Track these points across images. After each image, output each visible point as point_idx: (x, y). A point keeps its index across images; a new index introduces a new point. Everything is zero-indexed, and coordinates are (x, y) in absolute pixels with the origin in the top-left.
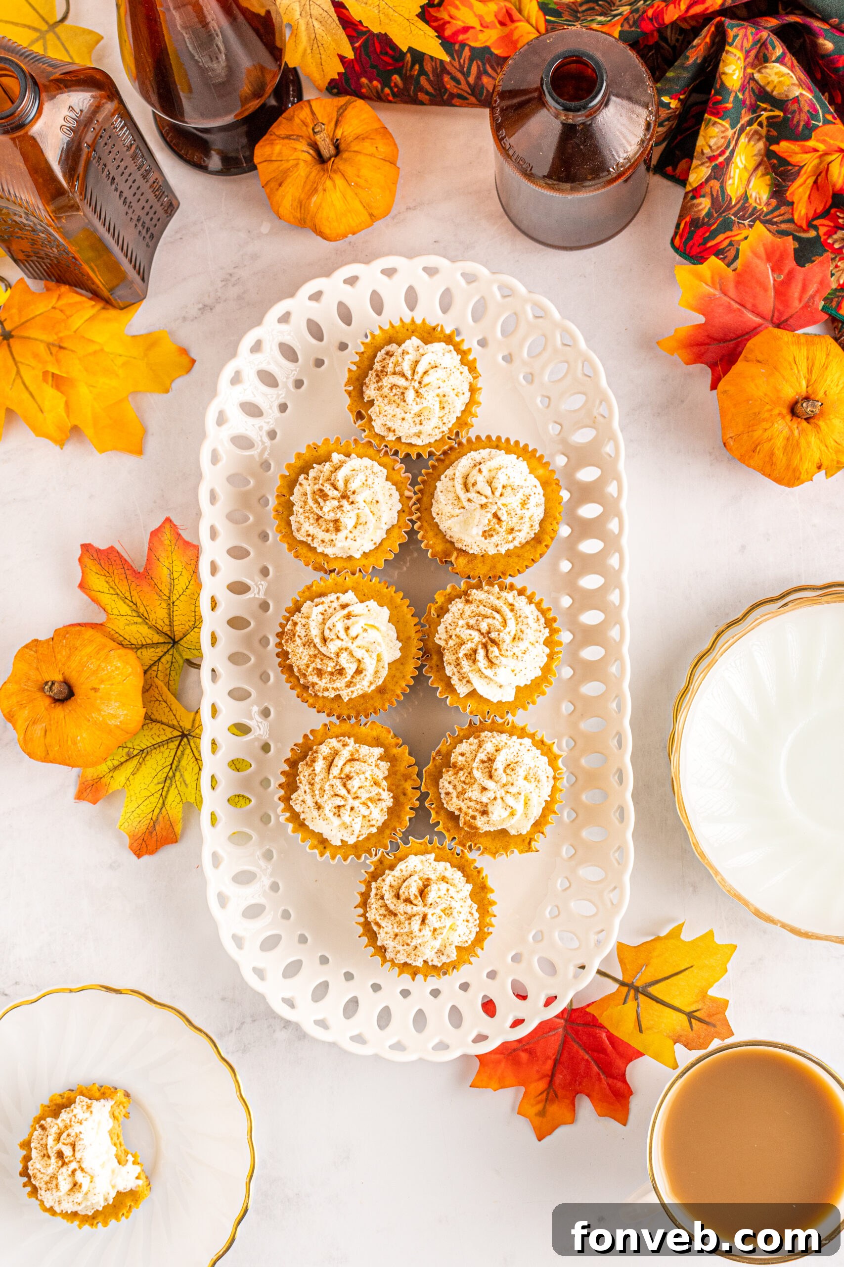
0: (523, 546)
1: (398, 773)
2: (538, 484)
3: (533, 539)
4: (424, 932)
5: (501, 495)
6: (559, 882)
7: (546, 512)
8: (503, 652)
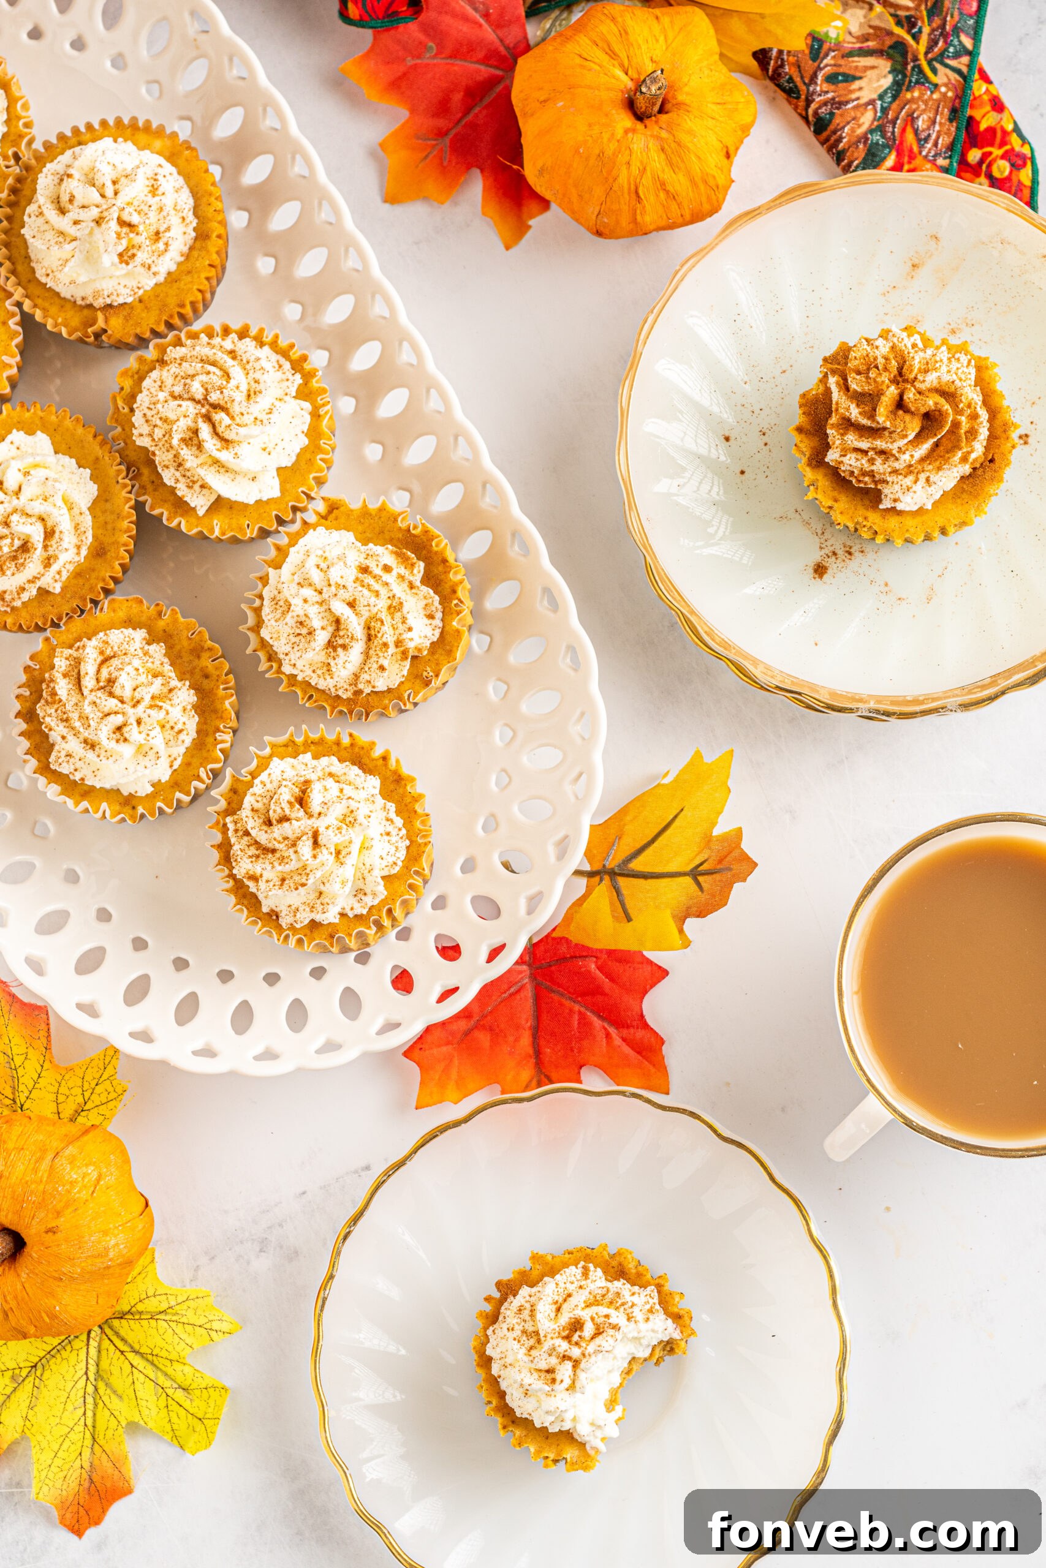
0: (188, 257)
1: (183, 654)
2: (162, 161)
3: (196, 239)
4: (320, 857)
5: (116, 193)
6: (497, 733)
7: (194, 194)
8: (238, 420)
